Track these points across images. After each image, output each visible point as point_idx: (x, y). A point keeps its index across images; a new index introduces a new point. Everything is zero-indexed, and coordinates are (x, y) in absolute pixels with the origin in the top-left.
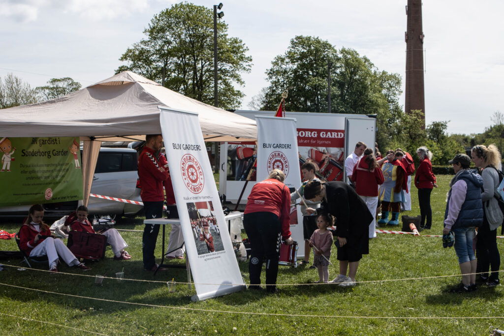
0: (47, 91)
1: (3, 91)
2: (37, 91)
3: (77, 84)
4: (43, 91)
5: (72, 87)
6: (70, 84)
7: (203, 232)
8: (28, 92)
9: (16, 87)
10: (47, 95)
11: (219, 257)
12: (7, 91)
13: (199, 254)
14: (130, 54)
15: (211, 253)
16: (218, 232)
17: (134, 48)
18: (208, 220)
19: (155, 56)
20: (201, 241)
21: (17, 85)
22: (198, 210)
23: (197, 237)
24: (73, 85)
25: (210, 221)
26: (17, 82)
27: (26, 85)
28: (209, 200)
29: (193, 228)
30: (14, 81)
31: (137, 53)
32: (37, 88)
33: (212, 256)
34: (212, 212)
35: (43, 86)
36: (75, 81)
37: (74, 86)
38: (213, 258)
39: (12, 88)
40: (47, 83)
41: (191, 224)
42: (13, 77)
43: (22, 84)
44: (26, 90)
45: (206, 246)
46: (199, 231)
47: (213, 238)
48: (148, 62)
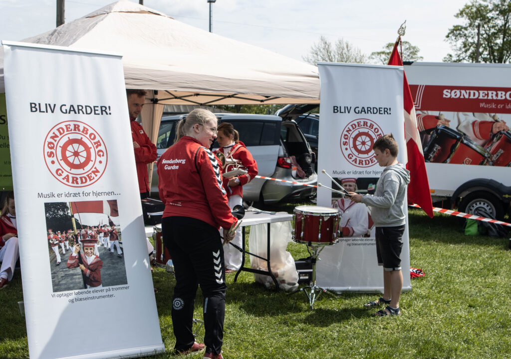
0: (383, 56)
1: (333, 57)
2: (374, 57)
3: (414, 48)
4: (379, 56)
5: (410, 51)
6: (407, 49)
7: (79, 253)
8: (358, 58)
9: (347, 53)
10: (383, 60)
11: (111, 296)
12: (337, 56)
13: (55, 291)
14: (467, 11)
15: (89, 289)
16: (120, 252)
17: (471, 5)
18: (99, 232)
19: (493, 12)
20: (69, 268)
21: (348, 51)
22: (76, 216)
23: (59, 260)
24: (410, 49)
25: (102, 235)
26: (347, 48)
27: (357, 50)
28: (111, 198)
29: (51, 245)
30: (345, 47)
31: (474, 10)
32: (373, 54)
33: (91, 295)
34: (113, 219)
35: (379, 51)
36: (413, 45)
37: (412, 50)
38: (93, 298)
39: (343, 54)
40: (383, 48)
41: (49, 240)
42: (344, 42)
43: (352, 50)
44: (356, 55)
45: (81, 276)
46: (67, 250)
47: (105, 263)
48: (486, 20)
